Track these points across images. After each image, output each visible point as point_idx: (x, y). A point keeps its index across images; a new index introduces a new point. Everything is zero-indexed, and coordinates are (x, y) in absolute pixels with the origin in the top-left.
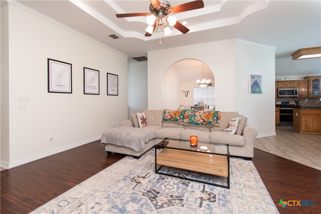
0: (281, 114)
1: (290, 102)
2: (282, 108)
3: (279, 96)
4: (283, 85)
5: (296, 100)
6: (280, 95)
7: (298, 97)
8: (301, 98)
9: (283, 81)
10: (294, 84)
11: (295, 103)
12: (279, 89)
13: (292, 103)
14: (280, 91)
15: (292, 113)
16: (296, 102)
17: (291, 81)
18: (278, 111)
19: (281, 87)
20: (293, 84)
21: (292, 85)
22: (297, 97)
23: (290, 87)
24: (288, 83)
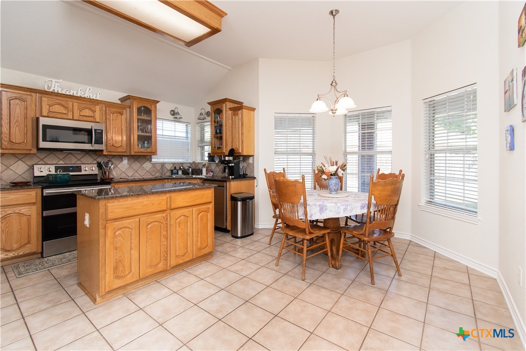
0: (46, 213)
1: (83, 166)
2: (47, 192)
3: (43, 145)
4: (57, 108)
5: (100, 160)
6: (44, 140)
7: (105, 153)
8: (114, 156)
9: (58, 95)
10: (94, 112)
11: (97, 169)
12: (43, 121)
13: (89, 168)
14: (45, 127)
15: (75, 206)
16: (100, 166)
17: (84, 98)
18: (34, 204)
19: (51, 115)
20: (90, 109)
21: (87, 112)
22: (102, 151)
23: (80, 118)
24: (76, 105)
